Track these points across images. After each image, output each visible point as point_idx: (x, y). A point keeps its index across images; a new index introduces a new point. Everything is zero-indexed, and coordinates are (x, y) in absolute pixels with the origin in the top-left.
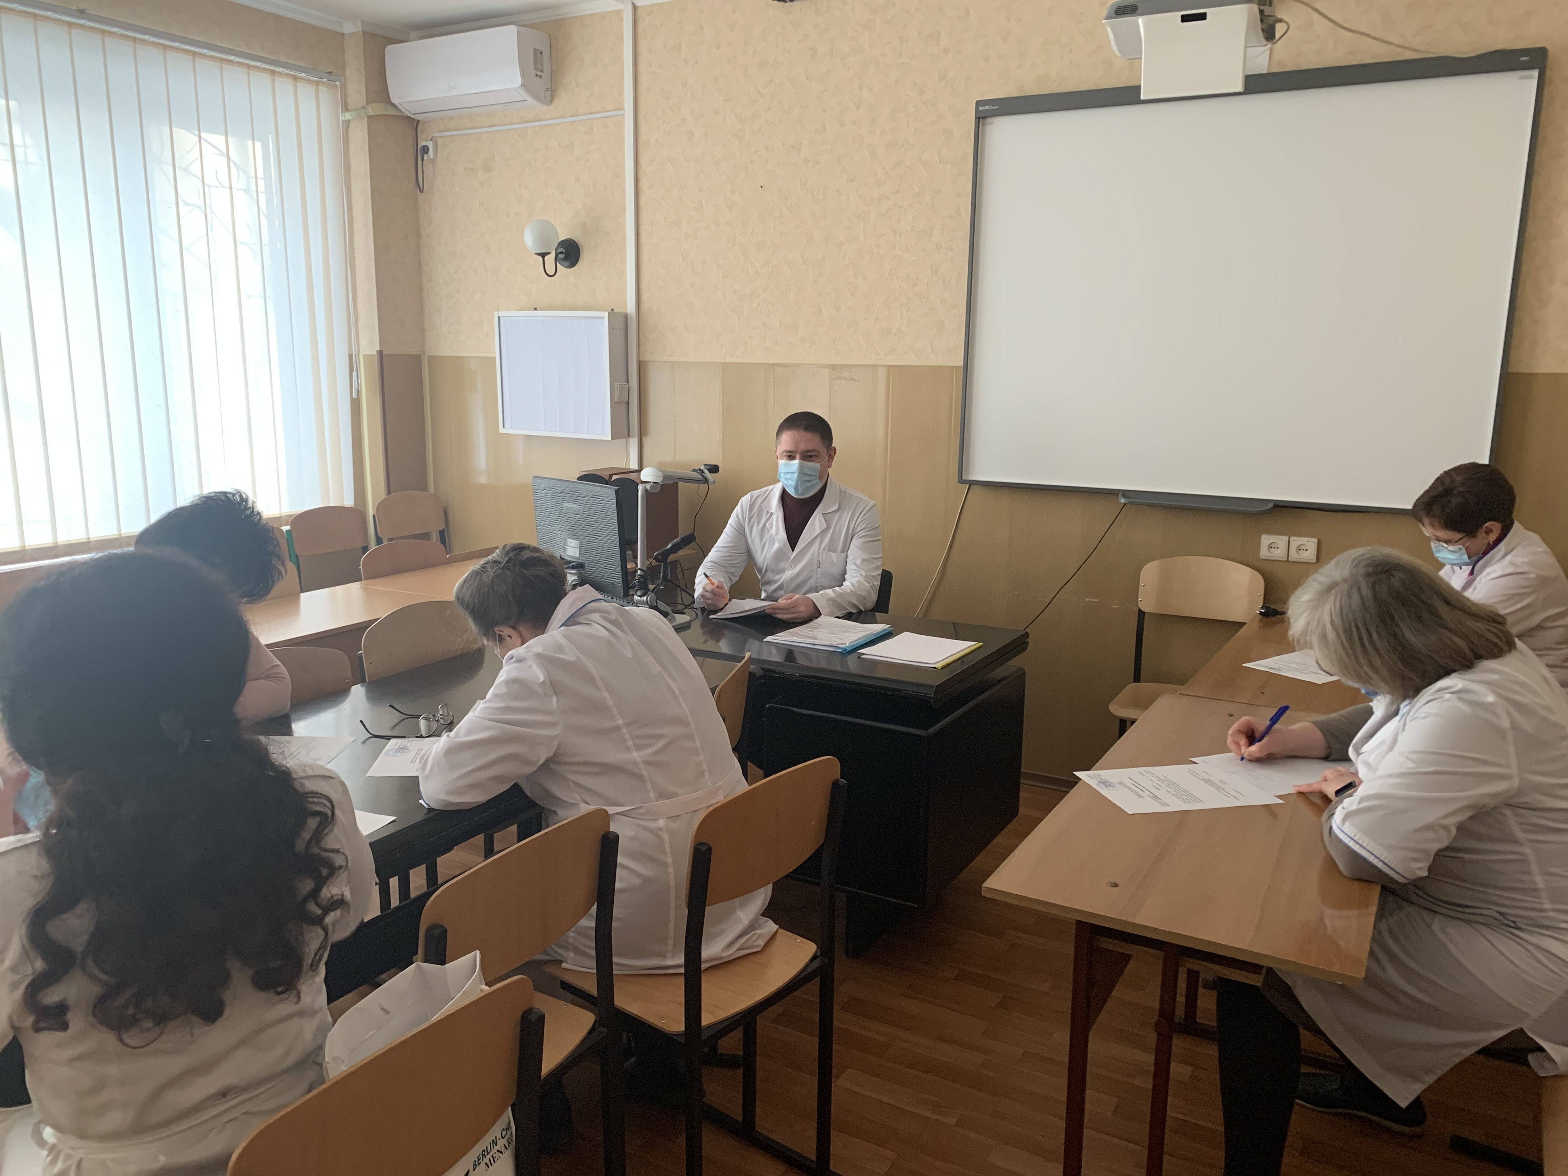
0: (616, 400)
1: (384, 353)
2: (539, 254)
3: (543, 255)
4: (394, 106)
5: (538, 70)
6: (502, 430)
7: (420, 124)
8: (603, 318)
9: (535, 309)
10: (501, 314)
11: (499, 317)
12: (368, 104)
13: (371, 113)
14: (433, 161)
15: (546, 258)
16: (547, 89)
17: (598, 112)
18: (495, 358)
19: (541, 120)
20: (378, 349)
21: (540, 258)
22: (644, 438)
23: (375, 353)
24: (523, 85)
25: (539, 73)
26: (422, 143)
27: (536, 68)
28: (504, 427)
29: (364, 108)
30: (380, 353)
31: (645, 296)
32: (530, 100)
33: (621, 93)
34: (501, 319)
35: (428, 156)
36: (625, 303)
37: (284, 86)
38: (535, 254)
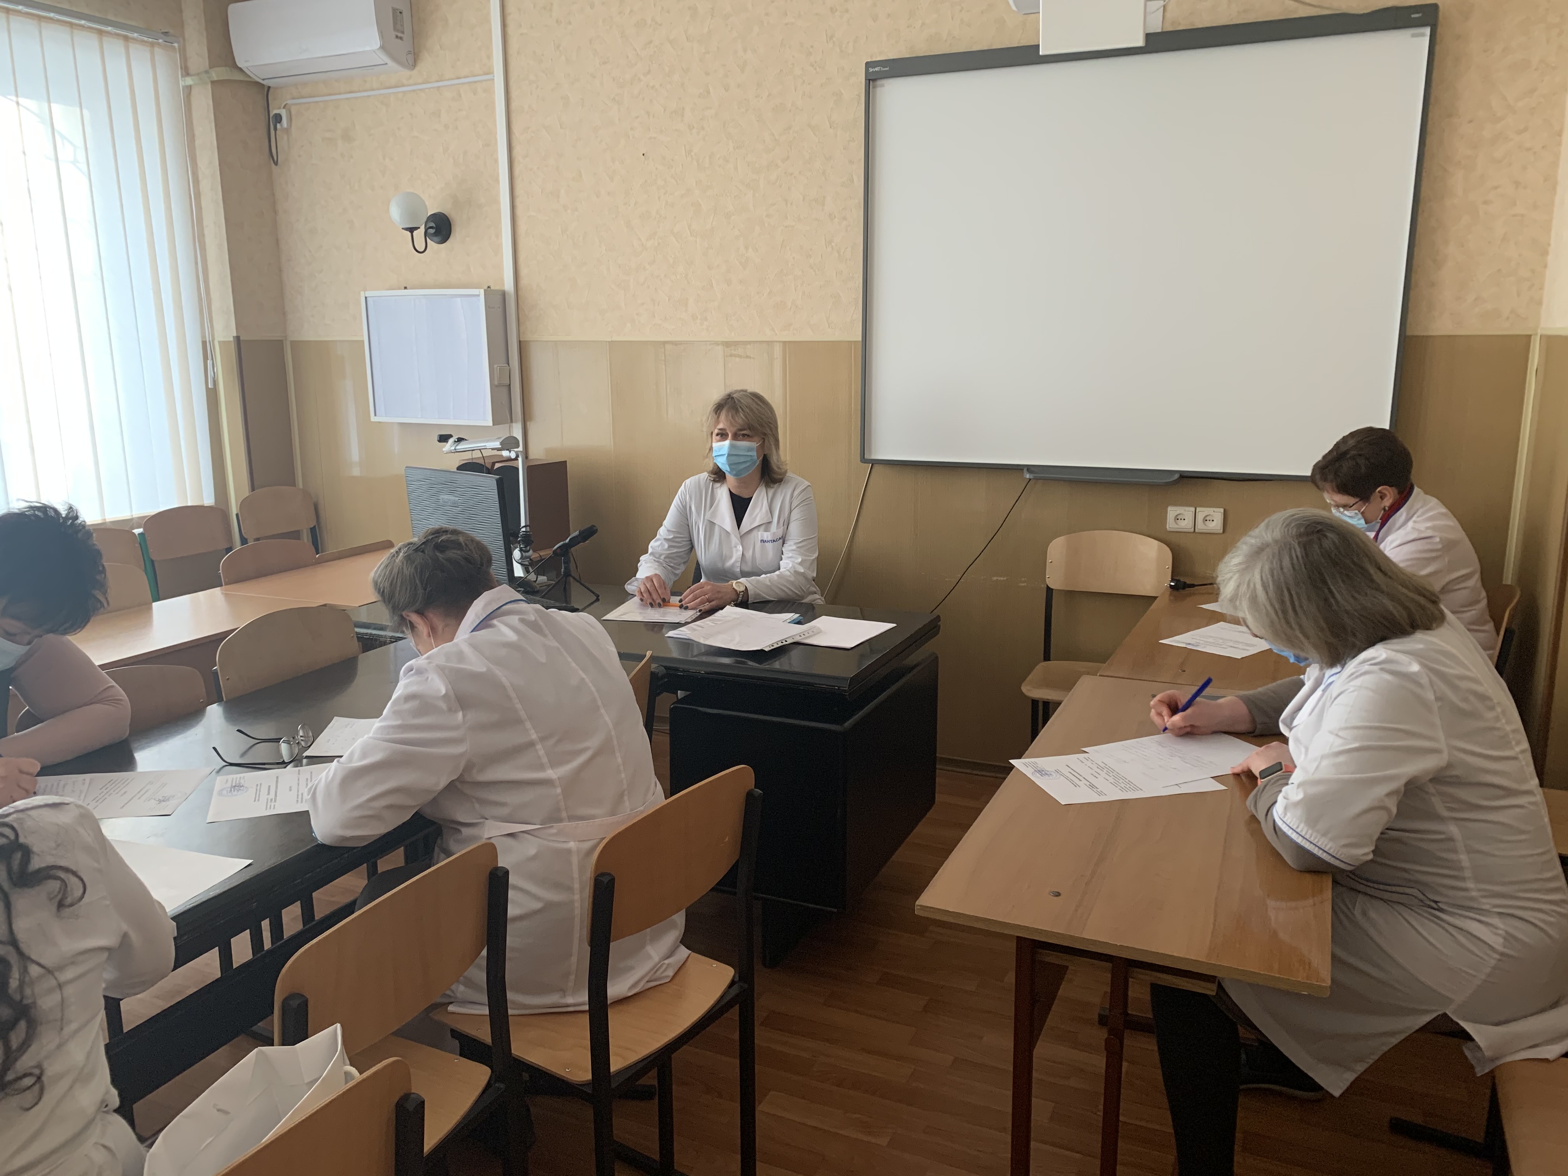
0: (496, 383)
1: (241, 338)
2: (407, 229)
3: (411, 230)
4: (241, 70)
5: (398, 31)
6: (373, 419)
7: (271, 91)
8: (479, 296)
9: (405, 288)
10: (368, 294)
11: (366, 298)
12: (211, 68)
13: (215, 79)
14: (287, 131)
15: (415, 233)
16: (409, 53)
17: (465, 77)
18: (363, 341)
19: (403, 86)
20: (235, 335)
21: (409, 234)
22: (528, 423)
23: (232, 339)
24: (382, 47)
25: (400, 35)
26: (274, 112)
27: (395, 29)
28: (375, 415)
29: (207, 72)
30: (238, 338)
31: (523, 271)
32: (391, 64)
33: (489, 57)
34: (368, 299)
35: (281, 126)
36: (502, 280)
37: (115, 48)
38: (403, 229)
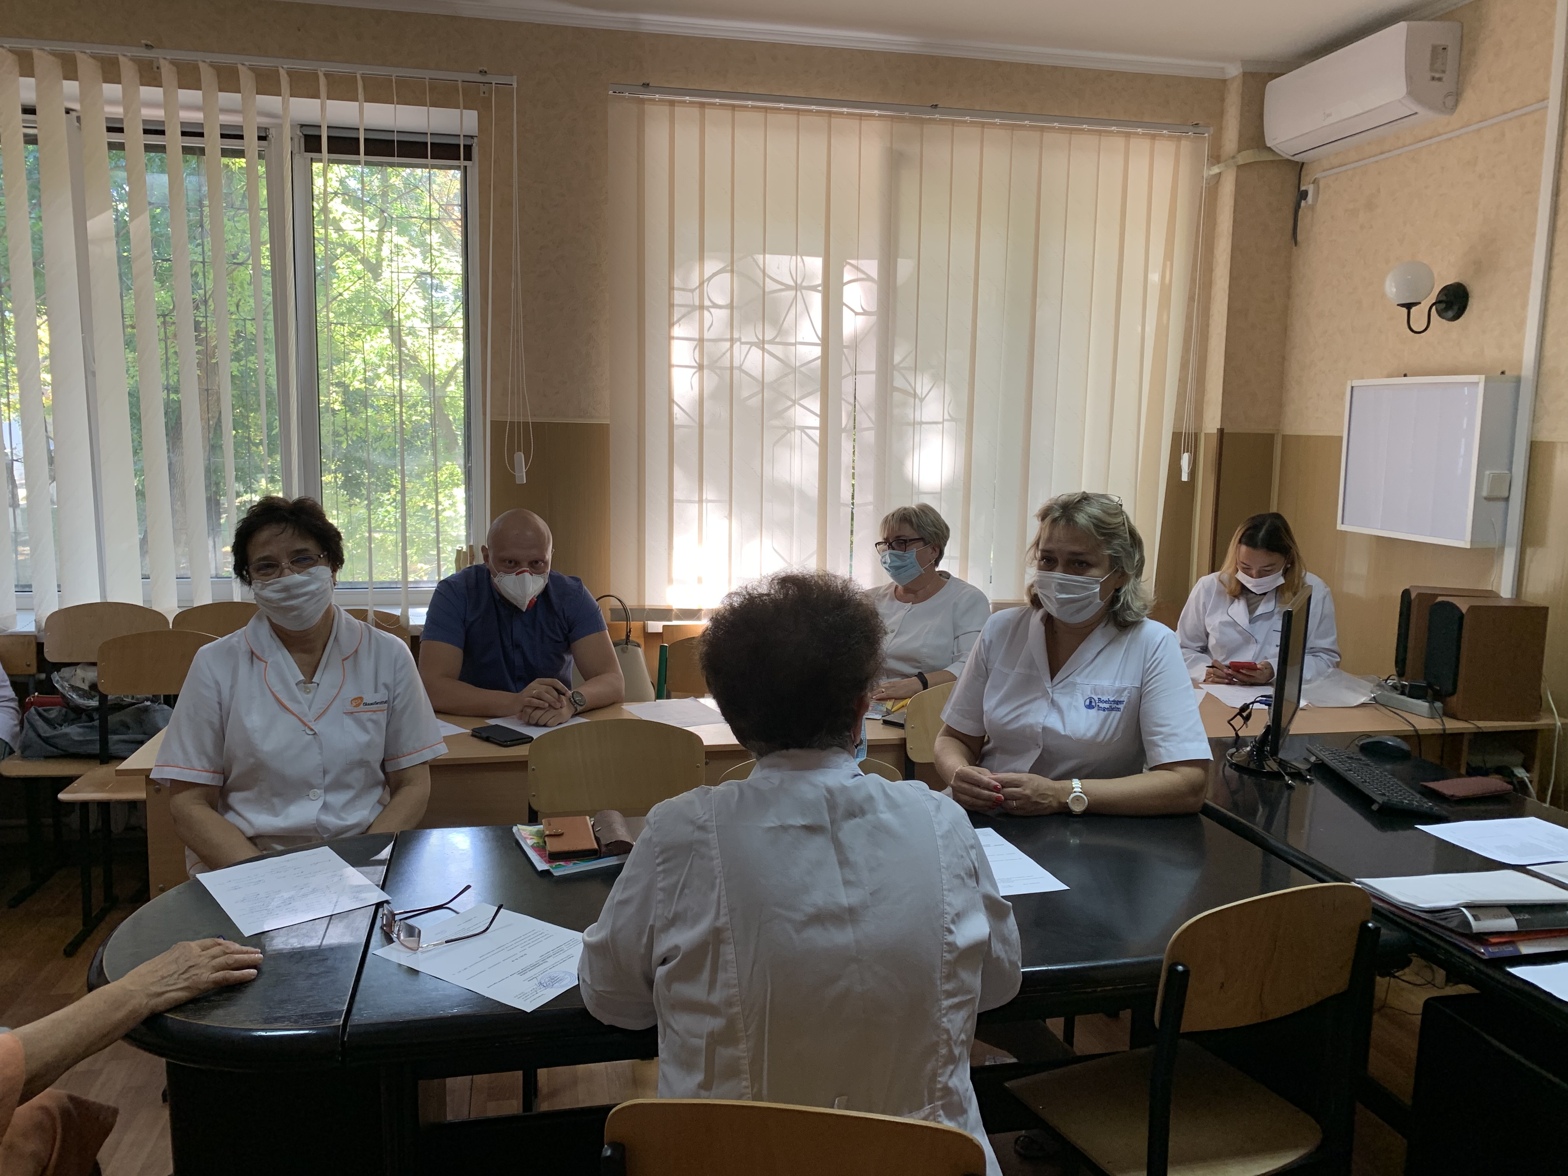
0: (1485, 493)
1: (1225, 431)
2: (1402, 305)
3: (1409, 306)
4: (1270, 149)
5: (1436, 71)
6: (1338, 528)
7: (1305, 166)
8: (1478, 383)
9: (1405, 375)
10: (1356, 383)
11: (1352, 387)
12: (1239, 151)
13: (1241, 162)
14: (1312, 208)
15: (1414, 310)
16: (1449, 94)
17: (1513, 110)
18: (1341, 438)
19: (1440, 135)
20: (1219, 427)
21: (1405, 310)
23: (1216, 431)
24: (1410, 93)
25: (1437, 75)
26: (1303, 188)
27: (1432, 69)
28: (1343, 523)
29: (1233, 157)
30: (1221, 431)
31: (1550, 350)
32: (1422, 111)
33: (1547, 78)
34: (1354, 389)
35: (1307, 202)
36: (1520, 362)
37: (1140, 146)
38: (1398, 305)
